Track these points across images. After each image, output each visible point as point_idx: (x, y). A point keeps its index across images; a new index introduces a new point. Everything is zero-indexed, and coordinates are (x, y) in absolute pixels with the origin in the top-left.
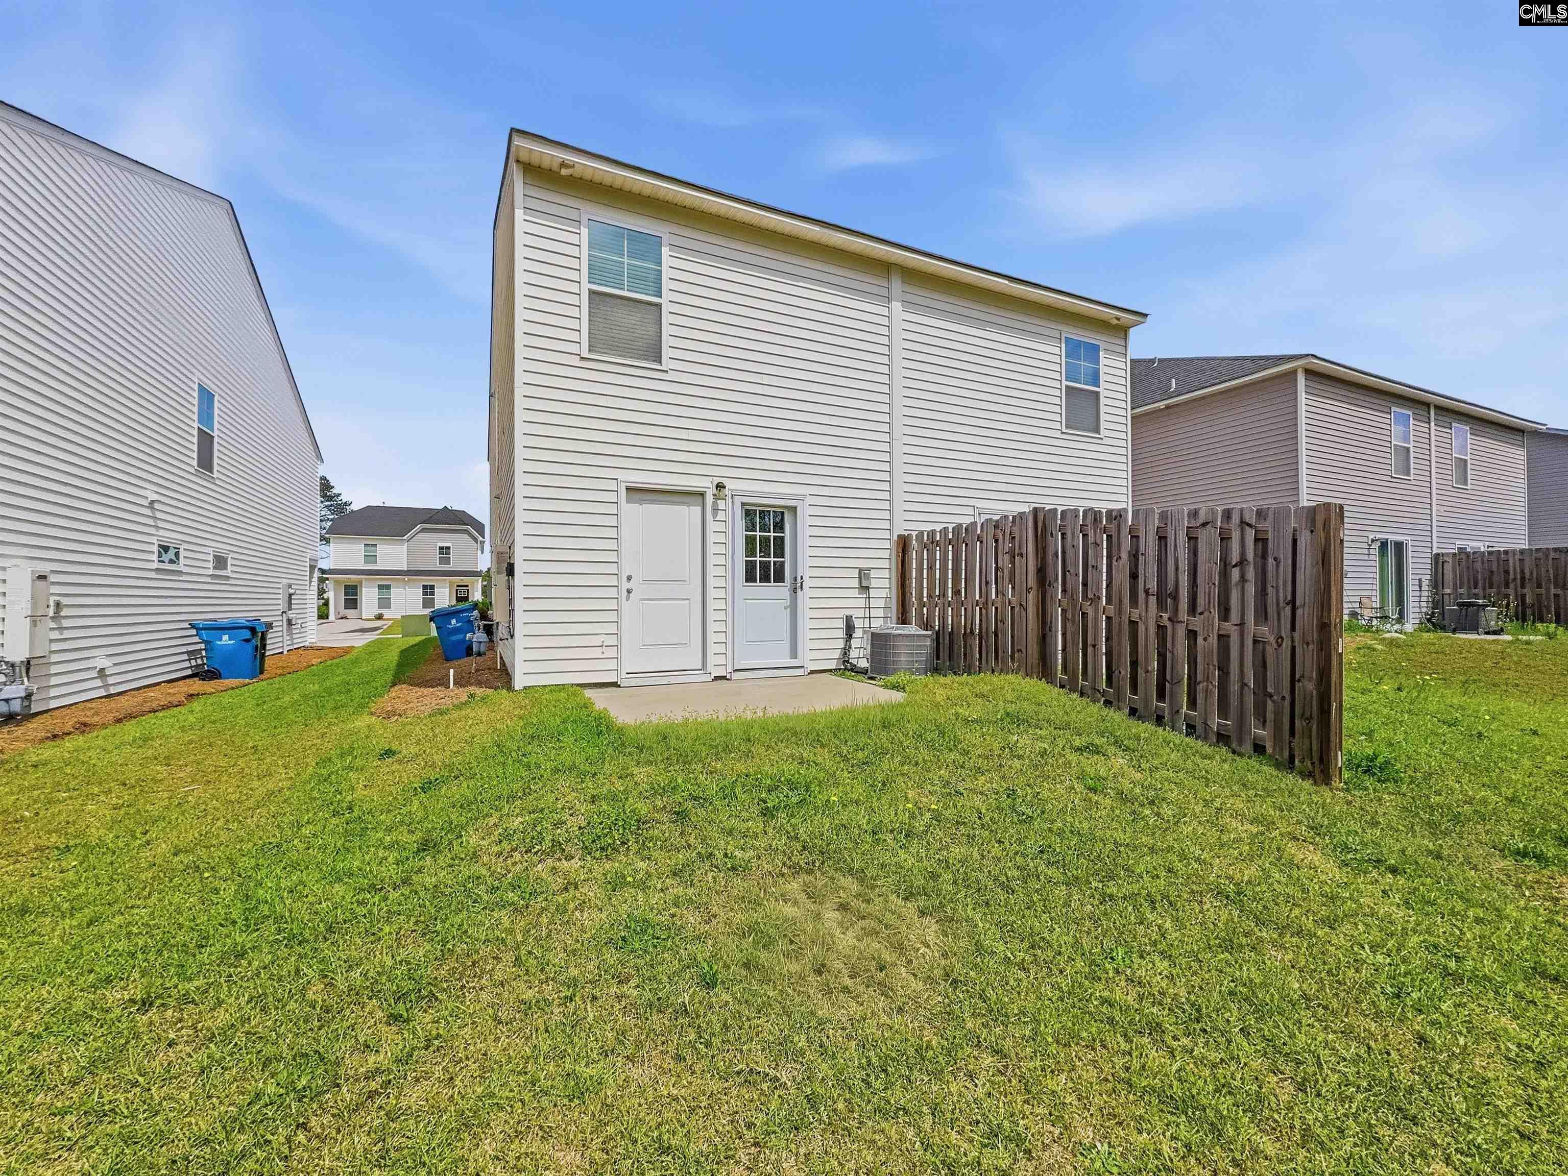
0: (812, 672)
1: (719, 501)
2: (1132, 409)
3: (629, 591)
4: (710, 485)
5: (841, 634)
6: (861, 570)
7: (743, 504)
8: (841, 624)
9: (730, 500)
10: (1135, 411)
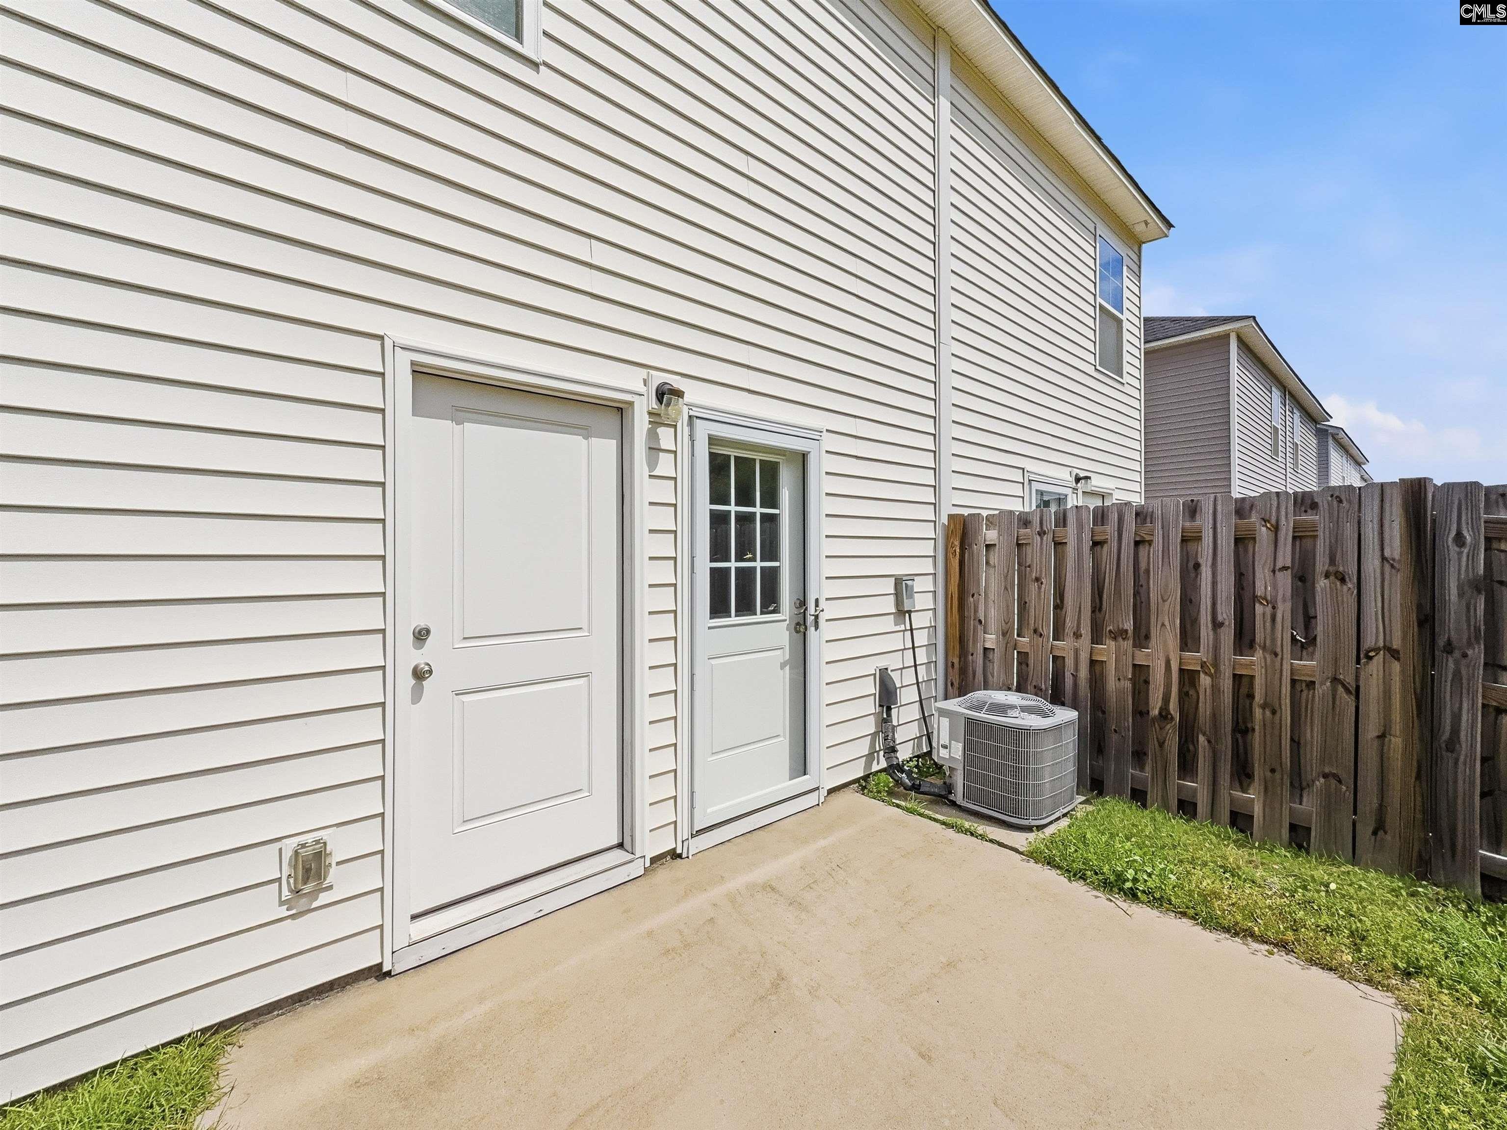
0: (831, 791)
1: (661, 431)
2: (1145, 343)
3: (420, 675)
4: (642, 389)
5: (870, 706)
6: (899, 581)
7: (713, 440)
8: (871, 687)
9: (686, 429)
10: (1148, 345)
